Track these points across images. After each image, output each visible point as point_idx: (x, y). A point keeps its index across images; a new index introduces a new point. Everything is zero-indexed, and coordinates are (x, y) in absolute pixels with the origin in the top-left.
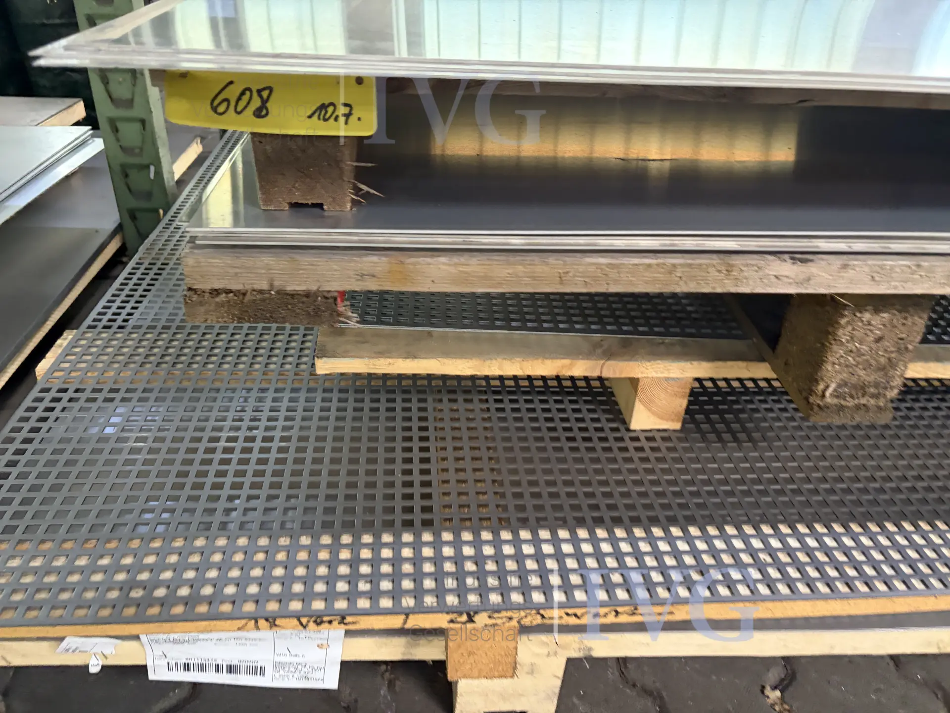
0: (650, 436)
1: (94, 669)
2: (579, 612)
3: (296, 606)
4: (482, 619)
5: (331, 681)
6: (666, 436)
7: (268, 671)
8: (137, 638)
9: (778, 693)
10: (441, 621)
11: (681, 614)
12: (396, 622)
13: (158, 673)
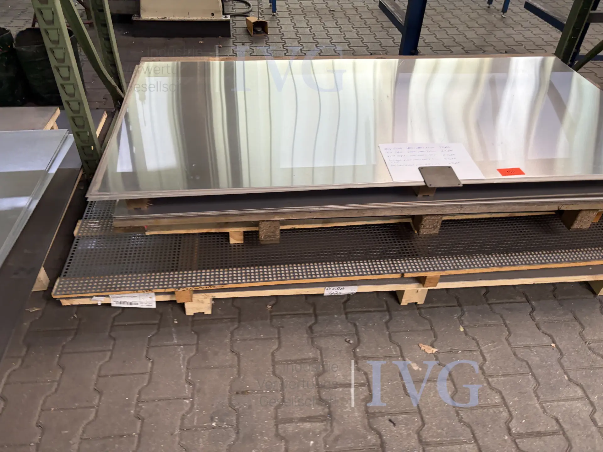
0: (234, 245)
1: (99, 304)
2: (202, 287)
3: (142, 288)
4: (181, 289)
5: (154, 306)
6: (238, 245)
7: (139, 304)
8: (108, 296)
9: (270, 307)
10: (172, 290)
11: (226, 287)
12: (163, 290)
13: (114, 305)
